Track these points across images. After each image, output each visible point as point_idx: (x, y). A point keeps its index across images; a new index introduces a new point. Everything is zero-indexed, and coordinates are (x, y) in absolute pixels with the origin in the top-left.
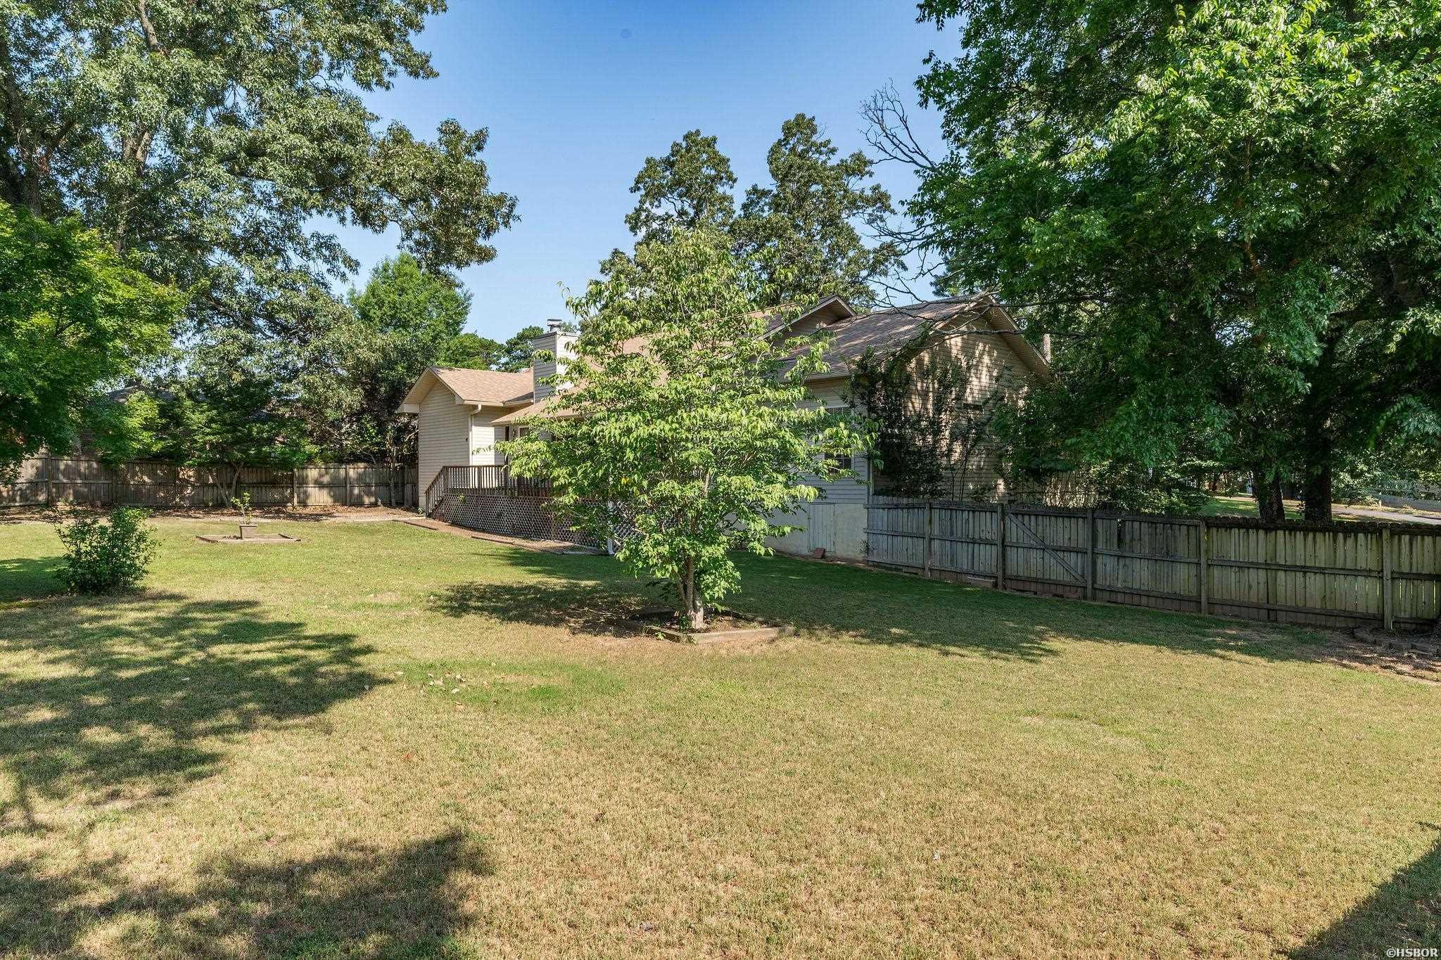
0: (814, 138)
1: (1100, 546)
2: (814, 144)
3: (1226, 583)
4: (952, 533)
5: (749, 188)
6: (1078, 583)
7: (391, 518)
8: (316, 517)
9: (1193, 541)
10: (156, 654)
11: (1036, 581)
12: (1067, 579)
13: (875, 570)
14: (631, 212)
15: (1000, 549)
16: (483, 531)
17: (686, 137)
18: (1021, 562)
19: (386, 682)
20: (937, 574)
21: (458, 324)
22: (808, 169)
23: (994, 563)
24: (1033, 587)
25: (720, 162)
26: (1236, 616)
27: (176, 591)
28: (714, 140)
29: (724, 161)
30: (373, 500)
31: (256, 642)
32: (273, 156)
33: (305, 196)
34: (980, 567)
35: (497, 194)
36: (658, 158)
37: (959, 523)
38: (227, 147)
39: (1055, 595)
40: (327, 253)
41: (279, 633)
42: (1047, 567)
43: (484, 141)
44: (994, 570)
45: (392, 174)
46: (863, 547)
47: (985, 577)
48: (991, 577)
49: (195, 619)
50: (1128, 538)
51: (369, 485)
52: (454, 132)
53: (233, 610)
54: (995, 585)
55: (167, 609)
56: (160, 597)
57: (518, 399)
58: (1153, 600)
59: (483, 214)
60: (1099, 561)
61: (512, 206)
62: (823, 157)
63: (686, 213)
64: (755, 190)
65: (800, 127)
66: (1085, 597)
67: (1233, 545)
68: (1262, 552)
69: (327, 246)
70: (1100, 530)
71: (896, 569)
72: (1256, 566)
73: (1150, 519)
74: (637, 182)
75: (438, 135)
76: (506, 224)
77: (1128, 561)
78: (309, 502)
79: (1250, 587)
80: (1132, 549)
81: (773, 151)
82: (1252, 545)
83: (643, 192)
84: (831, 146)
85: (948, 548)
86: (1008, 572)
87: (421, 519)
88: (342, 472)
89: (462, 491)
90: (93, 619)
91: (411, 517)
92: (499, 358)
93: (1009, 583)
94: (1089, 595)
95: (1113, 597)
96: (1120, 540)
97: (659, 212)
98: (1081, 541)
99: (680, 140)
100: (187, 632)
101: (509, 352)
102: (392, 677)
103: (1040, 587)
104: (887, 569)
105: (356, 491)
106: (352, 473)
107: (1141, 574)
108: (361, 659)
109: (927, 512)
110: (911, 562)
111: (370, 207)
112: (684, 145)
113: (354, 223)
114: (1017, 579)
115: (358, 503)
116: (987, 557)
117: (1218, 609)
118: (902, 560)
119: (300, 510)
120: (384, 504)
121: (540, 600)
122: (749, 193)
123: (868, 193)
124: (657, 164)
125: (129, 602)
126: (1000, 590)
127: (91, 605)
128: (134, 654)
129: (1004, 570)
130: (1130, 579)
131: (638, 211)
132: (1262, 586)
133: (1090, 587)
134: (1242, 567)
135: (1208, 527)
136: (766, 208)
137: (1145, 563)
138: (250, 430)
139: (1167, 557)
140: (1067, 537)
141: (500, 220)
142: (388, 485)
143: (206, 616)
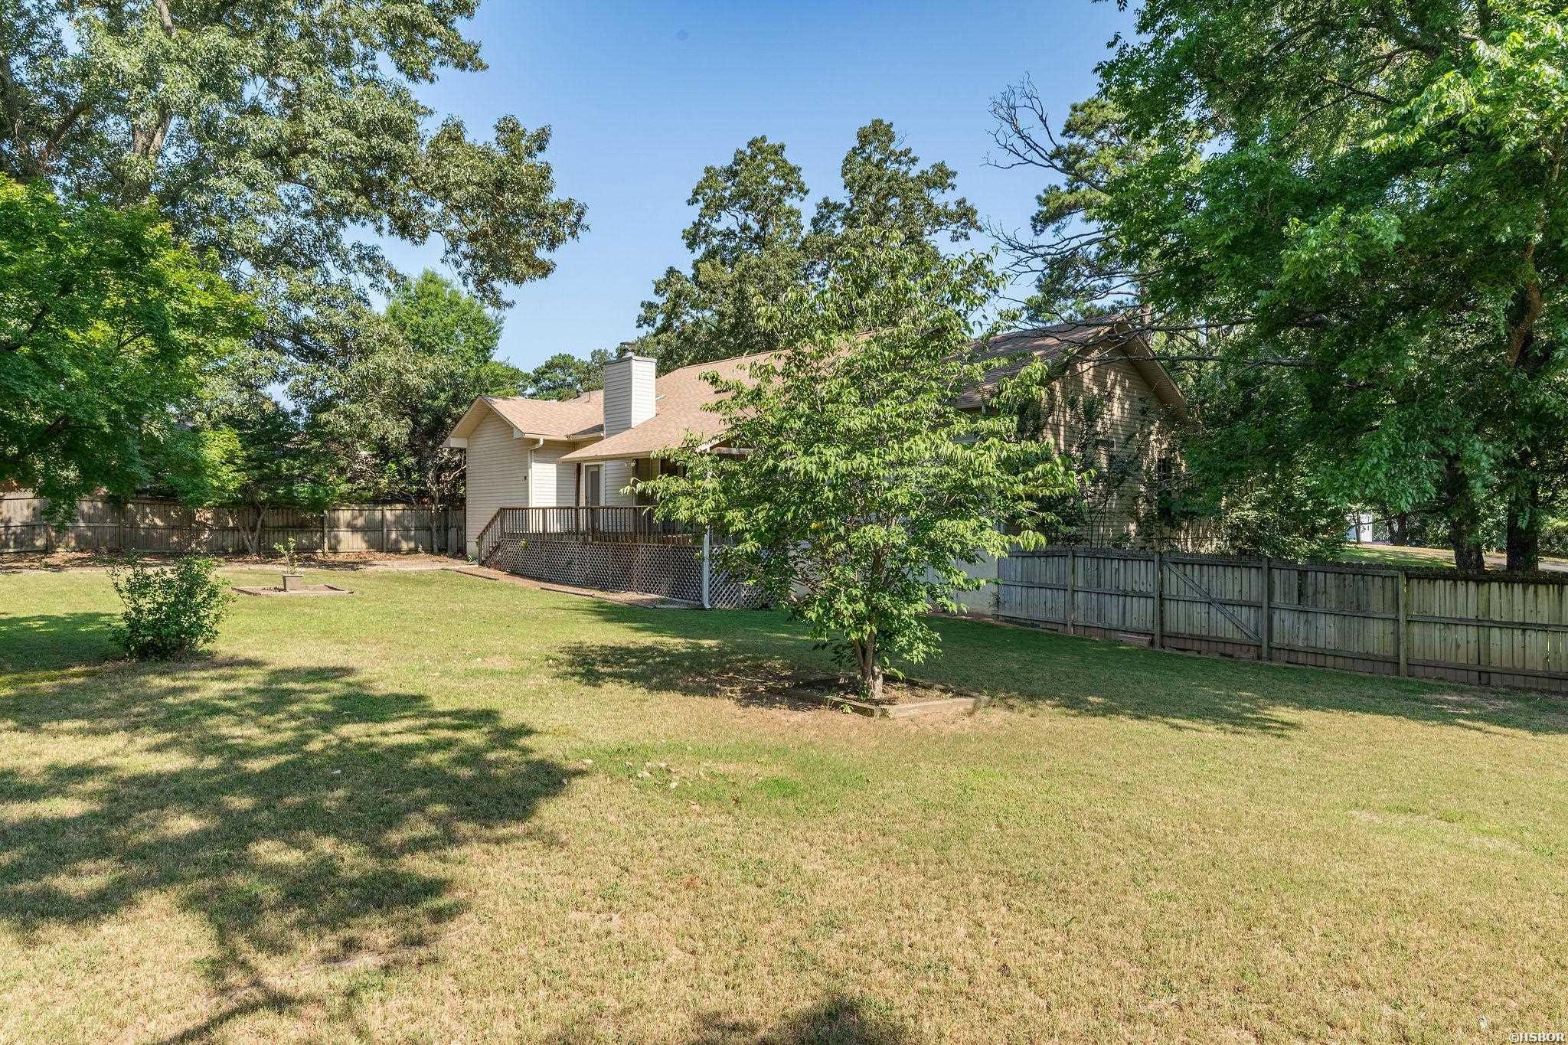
0: (892, 147)
1: (1278, 599)
2: (892, 153)
3: (1429, 642)
4: (1099, 585)
5: (820, 201)
6: (1251, 642)
7: (438, 566)
8: (352, 566)
9: (1389, 595)
10: (278, 738)
11: (1200, 638)
12: (1237, 636)
13: (1010, 626)
14: (689, 226)
15: (1157, 601)
16: (550, 581)
17: (751, 144)
18: (1182, 619)
19: (580, 773)
20: (1081, 631)
21: (488, 349)
22: (889, 181)
23: (1150, 617)
24: (1197, 645)
25: (790, 172)
26: (1441, 679)
27: (250, 654)
28: (782, 147)
29: (794, 170)
30: (412, 545)
31: (382, 720)
32: (314, 153)
33: (351, 200)
34: (1133, 622)
35: (565, 199)
36: (718, 167)
37: (1108, 573)
38: (267, 140)
39: (1223, 655)
40: (370, 266)
41: (404, 709)
42: (1213, 622)
43: (547, 141)
44: (1150, 626)
45: (447, 176)
46: (992, 600)
47: (1139, 634)
48: (1146, 634)
49: (294, 691)
50: (1310, 590)
51: (407, 529)
52: (512, 131)
53: (334, 678)
54: (1152, 643)
55: (254, 678)
56: (233, 663)
57: (584, 432)
58: (1340, 661)
59: (548, 223)
60: (1276, 618)
61: (580, 214)
62: (904, 168)
63: (749, 228)
64: (826, 203)
65: (876, 133)
66: (1259, 658)
67: (1439, 598)
68: (1472, 606)
69: (370, 258)
70: (1277, 581)
71: (1033, 625)
72: (1466, 622)
73: (1338, 569)
74: (696, 193)
75: (494, 134)
76: (573, 234)
77: (1310, 617)
78: (341, 548)
79: (1458, 646)
80: (1315, 603)
81: (848, 160)
82: (1461, 599)
83: (702, 204)
84: (911, 155)
85: (1094, 602)
86: (1167, 629)
87: (474, 567)
88: (378, 514)
89: (523, 535)
90: (174, 691)
91: (459, 565)
92: (525, 388)
93: (1167, 641)
94: (1264, 655)
95: (1293, 658)
96: (1301, 594)
97: (720, 227)
98: (1254, 593)
99: (744, 147)
100: (295, 708)
101: (536, 381)
102: (581, 766)
103: (1204, 646)
104: (1020, 624)
105: (393, 535)
106: (389, 515)
107: (1327, 631)
108: (525, 742)
109: (1069, 561)
110: (1050, 617)
111: (410, 215)
112: (748, 152)
113: (391, 233)
114: (1177, 636)
115: (396, 550)
116: (1141, 612)
117: (1419, 671)
118: (1039, 615)
119: (332, 558)
120: (426, 551)
121: (670, 663)
122: (819, 207)
123: (952, 207)
124: (717, 174)
125: (203, 669)
126: (1157, 649)
127: (162, 674)
128: (250, 738)
129: (1162, 624)
130: (1312, 637)
131: (697, 226)
132: (1473, 646)
133: (1265, 646)
134: (1449, 623)
135: (1408, 579)
136: (838, 224)
137: (1330, 619)
138: (279, 466)
139: (1359, 612)
140: (1237, 589)
141: (567, 231)
142: (429, 529)
143: (308, 687)
